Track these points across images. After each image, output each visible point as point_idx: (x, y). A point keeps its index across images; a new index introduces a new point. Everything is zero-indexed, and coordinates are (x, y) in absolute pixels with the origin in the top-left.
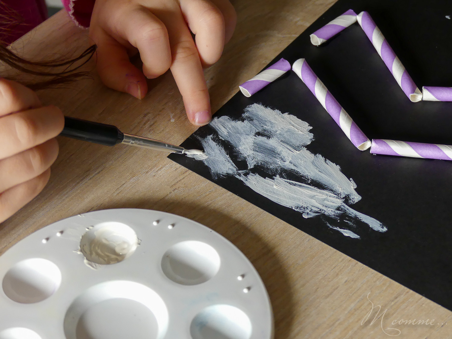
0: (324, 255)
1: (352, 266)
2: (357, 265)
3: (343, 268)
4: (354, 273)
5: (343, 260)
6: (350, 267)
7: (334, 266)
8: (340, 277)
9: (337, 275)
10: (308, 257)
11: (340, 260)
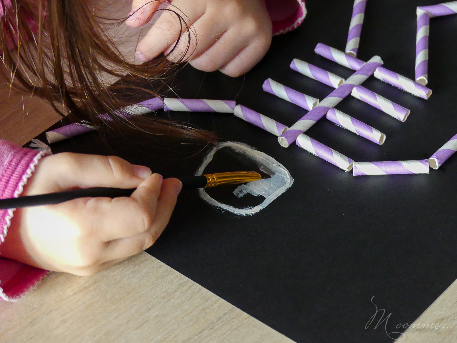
0: (140, 291)
1: (165, 302)
2: (169, 302)
3: (155, 304)
4: (165, 309)
5: (157, 297)
6: (162, 304)
7: (148, 301)
8: (152, 311)
9: (150, 310)
10: (125, 293)
11: (154, 297)
